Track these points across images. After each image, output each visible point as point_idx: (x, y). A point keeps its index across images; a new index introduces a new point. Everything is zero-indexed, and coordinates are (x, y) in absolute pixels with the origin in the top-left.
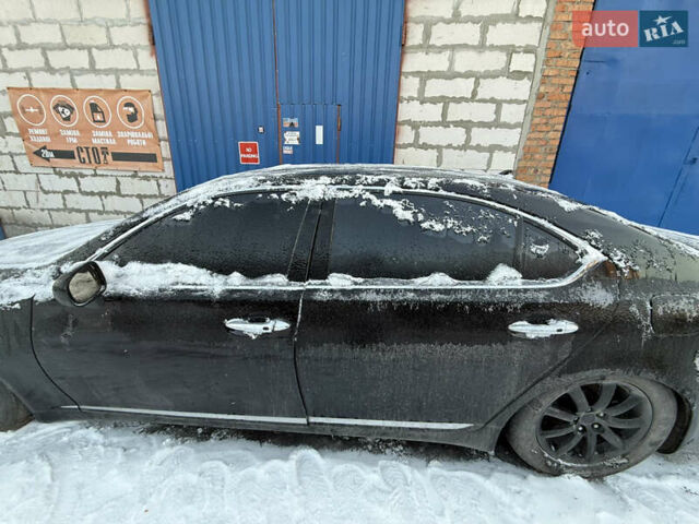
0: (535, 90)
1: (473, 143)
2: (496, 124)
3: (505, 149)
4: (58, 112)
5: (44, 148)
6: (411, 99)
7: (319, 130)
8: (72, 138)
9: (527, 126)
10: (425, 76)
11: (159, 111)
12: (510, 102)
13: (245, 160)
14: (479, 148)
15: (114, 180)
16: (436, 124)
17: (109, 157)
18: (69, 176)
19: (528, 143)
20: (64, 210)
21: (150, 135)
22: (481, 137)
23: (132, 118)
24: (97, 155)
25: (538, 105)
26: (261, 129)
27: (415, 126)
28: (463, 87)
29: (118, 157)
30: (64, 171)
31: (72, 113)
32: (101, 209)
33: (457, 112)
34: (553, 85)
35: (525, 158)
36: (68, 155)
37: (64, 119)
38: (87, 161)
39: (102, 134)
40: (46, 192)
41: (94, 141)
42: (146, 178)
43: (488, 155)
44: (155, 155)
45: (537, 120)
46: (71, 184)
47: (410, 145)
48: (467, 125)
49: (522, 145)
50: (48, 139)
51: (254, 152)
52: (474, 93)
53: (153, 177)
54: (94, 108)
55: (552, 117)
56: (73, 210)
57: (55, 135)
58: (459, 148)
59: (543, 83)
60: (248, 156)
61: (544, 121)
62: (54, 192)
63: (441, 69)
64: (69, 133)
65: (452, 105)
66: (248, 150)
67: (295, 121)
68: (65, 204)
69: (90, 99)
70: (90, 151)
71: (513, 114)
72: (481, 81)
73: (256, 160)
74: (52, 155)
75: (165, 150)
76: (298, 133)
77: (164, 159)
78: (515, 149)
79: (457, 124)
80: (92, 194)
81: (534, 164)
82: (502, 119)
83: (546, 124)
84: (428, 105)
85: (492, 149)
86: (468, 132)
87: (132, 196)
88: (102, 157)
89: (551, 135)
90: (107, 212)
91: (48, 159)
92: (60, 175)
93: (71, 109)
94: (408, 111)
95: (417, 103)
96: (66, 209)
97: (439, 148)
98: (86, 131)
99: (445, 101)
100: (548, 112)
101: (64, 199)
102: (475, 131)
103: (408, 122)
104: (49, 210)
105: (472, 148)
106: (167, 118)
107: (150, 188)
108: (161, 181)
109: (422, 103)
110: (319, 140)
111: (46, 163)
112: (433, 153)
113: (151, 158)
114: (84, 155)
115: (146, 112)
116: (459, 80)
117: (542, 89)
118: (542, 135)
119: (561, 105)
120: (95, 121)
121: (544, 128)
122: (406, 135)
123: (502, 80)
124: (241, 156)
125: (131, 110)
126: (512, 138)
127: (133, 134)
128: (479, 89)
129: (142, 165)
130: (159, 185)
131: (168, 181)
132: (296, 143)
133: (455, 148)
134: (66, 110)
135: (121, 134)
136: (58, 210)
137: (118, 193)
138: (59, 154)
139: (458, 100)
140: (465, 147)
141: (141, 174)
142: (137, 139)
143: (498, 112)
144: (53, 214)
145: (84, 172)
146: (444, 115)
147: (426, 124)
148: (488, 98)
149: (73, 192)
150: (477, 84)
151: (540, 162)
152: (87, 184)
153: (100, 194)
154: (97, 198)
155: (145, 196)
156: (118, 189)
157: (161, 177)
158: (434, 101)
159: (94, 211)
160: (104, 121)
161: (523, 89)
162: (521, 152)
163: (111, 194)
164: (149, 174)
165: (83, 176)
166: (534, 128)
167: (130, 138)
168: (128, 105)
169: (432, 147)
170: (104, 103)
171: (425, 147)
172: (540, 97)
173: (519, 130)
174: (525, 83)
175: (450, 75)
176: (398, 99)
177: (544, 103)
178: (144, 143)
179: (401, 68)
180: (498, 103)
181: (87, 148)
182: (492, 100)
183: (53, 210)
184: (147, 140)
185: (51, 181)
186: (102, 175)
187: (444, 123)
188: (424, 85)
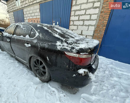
0: (100, 11)
1: (85, 24)
2: (90, 20)
3: (92, 26)
6: (73, 16)
9: (98, 20)
10: (75, 11)
12: (94, 14)
14: (86, 25)
16: (77, 20)
19: (98, 24)
22: (87, 23)
25: (101, 14)
26: (50, 23)
27: (73, 21)
28: (83, 12)
33: (81, 18)
34: (105, 9)
35: (97, 27)
43: (88, 27)
45: (100, 18)
47: (72, 25)
48: (83, 20)
49: (96, 24)
52: (85, 13)
55: (105, 17)
59: (102, 9)
61: (103, 18)
63: (78, 9)
65: (80, 16)
69: (34, 20)
71: (94, 17)
72: (87, 10)
78: (94, 26)
79: (81, 20)
81: (100, 29)
82: (92, 18)
83: (103, 19)
84: (76, 17)
85: (89, 26)
86: (84, 22)
89: (105, 22)
94: (72, 18)
95: (74, 16)
97: (77, 26)
99: (79, 15)
100: (104, 16)
102: (85, 21)
103: (72, 20)
105: (84, 25)
109: (75, 16)
112: (76, 27)
116: (82, 11)
117: (102, 10)
118: (102, 22)
119: (108, 14)
121: (102, 20)
122: (71, 23)
123: (92, 10)
125: (37, 21)
126: (94, 23)
128: (86, 12)
133: (81, 25)
139: (82, 15)
140: (83, 25)
143: (90, 17)
146: (79, 18)
147: (75, 21)
148: (88, 14)
150: (86, 11)
151: (101, 28)
158: (77, 16)
161: (97, 11)
162: (96, 26)
166: (100, 20)
169: (76, 25)
172: (101, 12)
173: (96, 21)
174: (98, 9)
175: (80, 10)
176: (70, 16)
177: (103, 14)
179: (71, 10)
180: (91, 15)
182: (89, 14)
187: (79, 20)
188: (75, 13)
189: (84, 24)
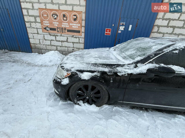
2: (183, 27)
3: (183, 35)
4: (53, 16)
5: (47, 27)
6: (160, 18)
7: (131, 26)
8: (56, 24)
11: (84, 18)
13: (106, 34)
14: (175, 34)
15: (66, 37)
16: (165, 26)
17: (66, 31)
18: (53, 36)
20: (50, 45)
21: (79, 25)
23: (75, 20)
24: (63, 30)
26: (113, 25)
27: (159, 27)
28: (177, 16)
29: (69, 31)
30: (52, 34)
31: (57, 17)
32: (61, 46)
33: (172, 23)
36: (54, 29)
37: (55, 19)
38: (59, 31)
39: (65, 24)
40: (46, 40)
41: (63, 26)
42: (76, 38)
43: (177, 36)
44: (80, 31)
46: (53, 38)
47: (155, 32)
48: (174, 27)
50: (49, 25)
51: (110, 32)
52: (179, 18)
53: (78, 37)
54: (64, 16)
56: (53, 45)
57: (51, 23)
58: (170, 34)
60: (108, 33)
62: (48, 40)
64: (55, 23)
65: (171, 21)
66: (108, 31)
67: (124, 23)
68: (51, 44)
69: (64, 13)
70: (61, 29)
73: (109, 34)
74: (49, 29)
75: (83, 30)
76: (124, 27)
77: (82, 32)
79: (171, 27)
80: (59, 41)
85: (179, 35)
87: (71, 42)
88: (64, 31)
90: (63, 47)
91: (48, 30)
92: (51, 35)
93: (57, 16)
94: (158, 22)
95: (161, 20)
96: (51, 45)
97: (164, 33)
98: (60, 22)
99: (170, 20)
101: (51, 42)
102: (176, 29)
103: (157, 25)
104: (45, 45)
105: (173, 34)
106: (86, 20)
107: (76, 40)
108: (80, 39)
109: (163, 20)
110: (130, 29)
111: (47, 32)
112: (162, 35)
113: (79, 32)
114: (59, 30)
115: (80, 18)
120: (64, 20)
122: (155, 29)
124: (106, 32)
125: (75, 17)
127: (74, 24)
129: (75, 34)
130: (79, 40)
131: (82, 39)
132: (123, 30)
133: (168, 34)
134: (55, 16)
135: (71, 24)
136: (48, 45)
137: (67, 41)
138: (51, 29)
139: (173, 20)
141: (74, 36)
142: (75, 26)
143: (184, 24)
144: (47, 46)
145: (58, 35)
146: (168, 24)
147: (162, 26)
148: (182, 20)
149: (54, 40)
150: (181, 15)
152: (58, 38)
153: (62, 41)
154: (61, 42)
155: (75, 43)
156: (67, 40)
157: (80, 37)
158: (166, 19)
159: (59, 46)
160: (66, 20)
163: (65, 41)
164: (77, 36)
165: (57, 36)
167: (73, 25)
168: (75, 15)
169: (162, 33)
170: (67, 14)
171: (160, 33)
176: (156, 19)
178: (77, 27)
181: (60, 28)
183: (47, 45)
184: (78, 26)
185: (48, 37)
186: (63, 36)
187: (167, 26)
188: (165, 14)
189: (173, 31)
